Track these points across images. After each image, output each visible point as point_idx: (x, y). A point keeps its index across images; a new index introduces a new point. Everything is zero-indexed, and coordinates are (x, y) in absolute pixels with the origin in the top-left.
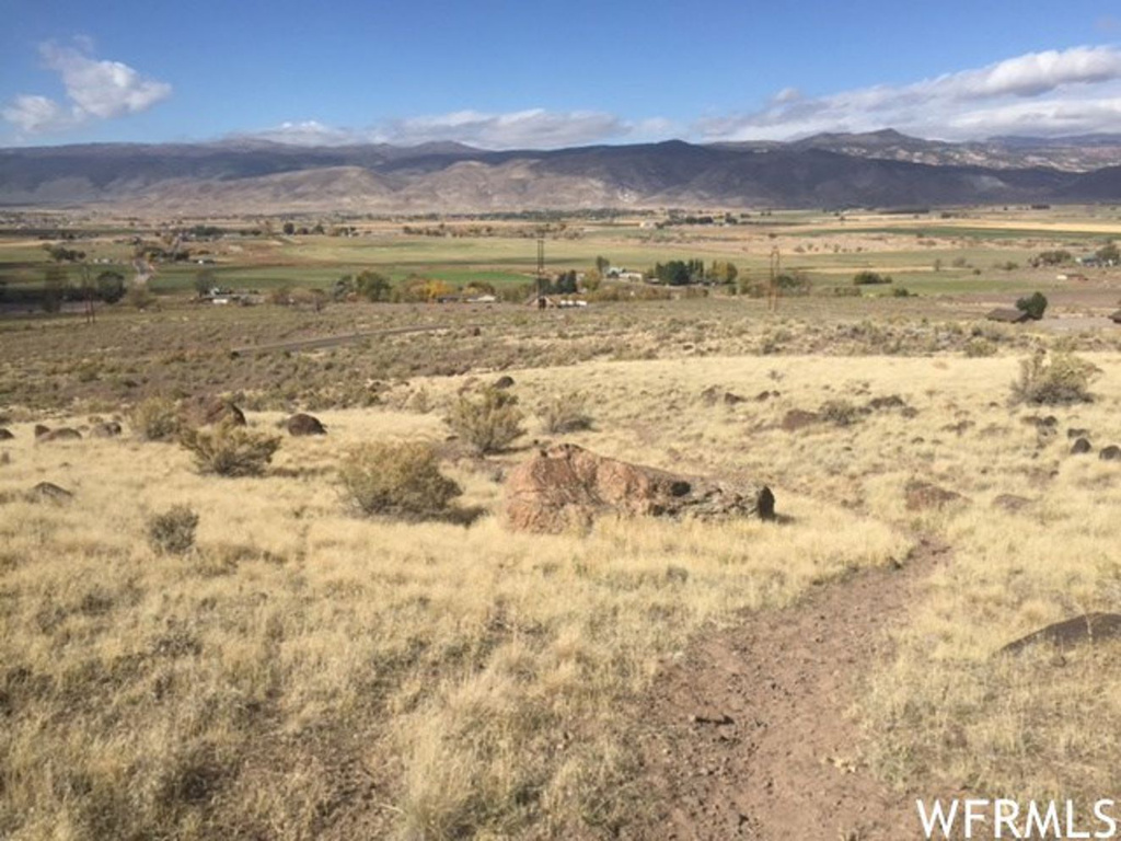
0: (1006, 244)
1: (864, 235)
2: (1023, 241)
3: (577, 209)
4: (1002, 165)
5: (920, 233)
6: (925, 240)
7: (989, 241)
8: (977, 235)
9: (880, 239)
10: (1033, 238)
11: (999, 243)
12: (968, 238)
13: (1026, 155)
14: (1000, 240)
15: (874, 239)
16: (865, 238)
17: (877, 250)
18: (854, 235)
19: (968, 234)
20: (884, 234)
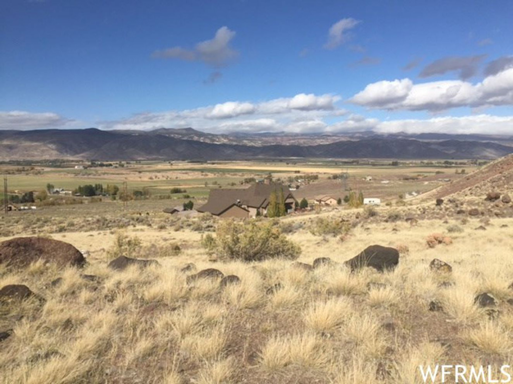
0: (234, 175)
1: (180, 171)
2: (240, 174)
3: (41, 159)
4: (234, 143)
5: (202, 170)
6: (204, 173)
7: (228, 174)
8: (224, 171)
9: (186, 173)
10: (244, 173)
11: (232, 175)
12: (220, 173)
13: (243, 140)
14: (233, 173)
15: (183, 173)
16: (180, 173)
17: (184, 178)
18: (176, 172)
19: (221, 171)
20: (188, 171)
